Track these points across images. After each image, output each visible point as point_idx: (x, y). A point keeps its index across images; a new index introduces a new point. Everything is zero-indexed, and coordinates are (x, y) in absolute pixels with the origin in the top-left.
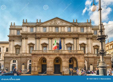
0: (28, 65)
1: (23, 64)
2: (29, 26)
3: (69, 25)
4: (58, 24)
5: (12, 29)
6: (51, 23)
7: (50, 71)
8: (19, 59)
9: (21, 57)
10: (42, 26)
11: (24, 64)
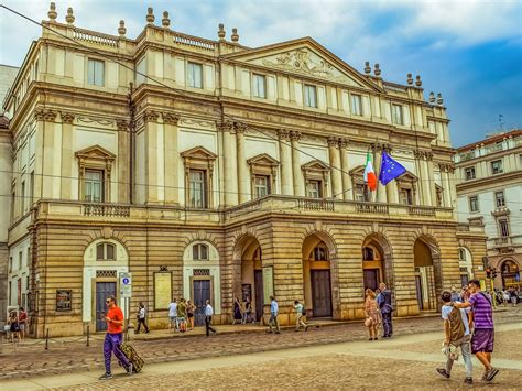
0: (187, 273)
1: (164, 269)
2: (183, 54)
3: (353, 84)
4: (313, 70)
5: (58, 47)
6: (284, 56)
7: (351, 300)
8: (139, 236)
9: (146, 227)
10: (245, 66)
11: (169, 268)
